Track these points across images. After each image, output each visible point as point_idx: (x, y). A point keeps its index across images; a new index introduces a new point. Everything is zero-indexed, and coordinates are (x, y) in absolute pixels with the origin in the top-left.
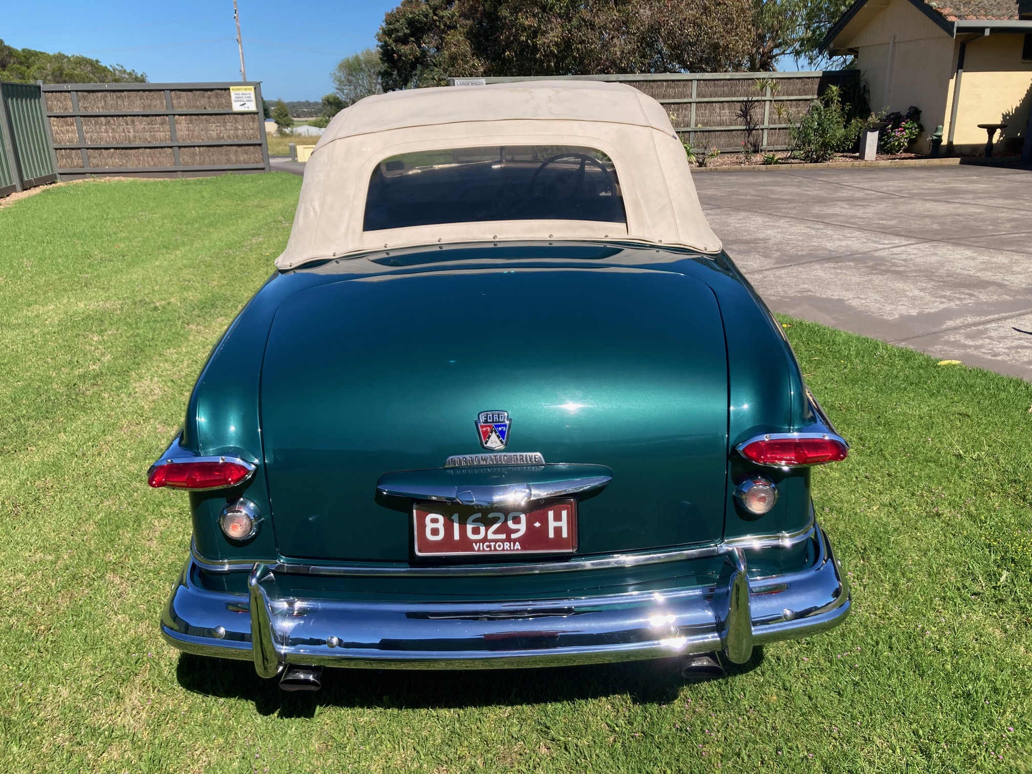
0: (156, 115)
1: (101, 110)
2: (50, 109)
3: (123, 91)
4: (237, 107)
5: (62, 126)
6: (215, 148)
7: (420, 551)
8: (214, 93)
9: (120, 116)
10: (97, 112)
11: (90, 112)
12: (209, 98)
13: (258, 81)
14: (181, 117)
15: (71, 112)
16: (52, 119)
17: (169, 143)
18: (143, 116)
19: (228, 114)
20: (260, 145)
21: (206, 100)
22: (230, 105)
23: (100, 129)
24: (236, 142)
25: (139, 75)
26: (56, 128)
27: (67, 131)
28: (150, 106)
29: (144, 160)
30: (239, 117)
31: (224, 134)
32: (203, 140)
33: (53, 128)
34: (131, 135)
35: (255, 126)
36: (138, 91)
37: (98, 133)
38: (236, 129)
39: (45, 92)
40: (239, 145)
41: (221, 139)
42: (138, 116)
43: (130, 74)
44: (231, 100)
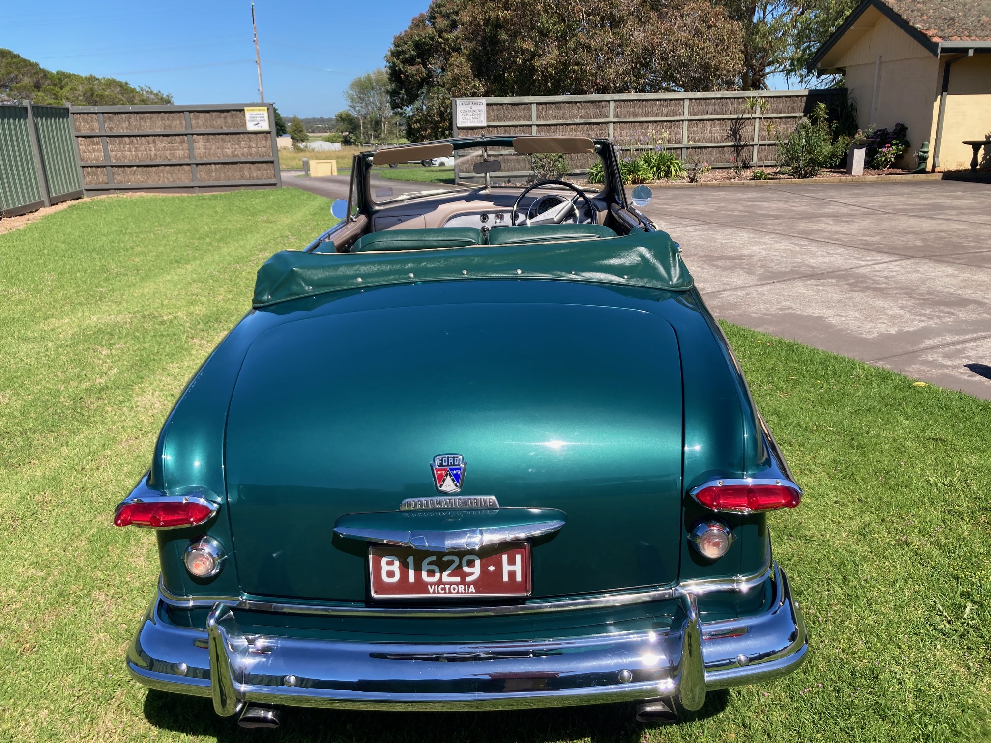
0: (175, 135)
1: (125, 130)
2: (78, 129)
3: (145, 113)
4: (251, 127)
5: (89, 146)
6: (230, 165)
7: (376, 592)
8: (230, 113)
9: (142, 136)
10: (122, 132)
11: (115, 133)
12: (225, 118)
13: (271, 102)
14: (199, 137)
15: (97, 132)
16: (80, 138)
17: (187, 161)
18: (164, 135)
19: (243, 133)
20: (272, 162)
21: (223, 120)
22: (244, 125)
23: (124, 148)
24: (250, 159)
25: (165, 96)
26: (83, 147)
27: (94, 150)
28: (170, 127)
29: (164, 177)
30: (253, 136)
31: (239, 152)
32: (218, 157)
33: (81, 147)
34: (153, 153)
35: (268, 144)
36: (160, 112)
37: (121, 151)
38: (250, 147)
39: (74, 114)
40: (253, 163)
41: (235, 156)
42: (159, 135)
43: (157, 94)
44: (244, 119)
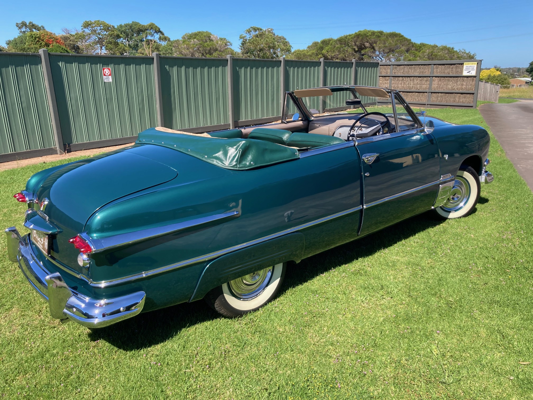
0: (424, 77)
1: (401, 74)
2: (381, 73)
3: (412, 65)
4: (465, 73)
5: (384, 81)
6: (449, 94)
8: (455, 66)
9: (408, 77)
10: (399, 75)
11: (396, 75)
12: (452, 68)
13: (480, 59)
14: (436, 78)
15: (389, 74)
16: (381, 77)
17: (427, 90)
18: (419, 77)
19: (460, 77)
20: (473, 94)
21: (451, 69)
22: (462, 72)
23: (399, 82)
24: (461, 91)
26: (381, 81)
27: (385, 83)
28: (423, 72)
29: (414, 98)
30: (465, 78)
31: (455, 87)
32: (444, 90)
33: (380, 81)
34: (411, 86)
35: (473, 83)
36: (419, 65)
37: (397, 84)
38: (462, 85)
39: (380, 65)
40: (462, 93)
41: (453, 89)
42: (416, 77)
44: (462, 69)
